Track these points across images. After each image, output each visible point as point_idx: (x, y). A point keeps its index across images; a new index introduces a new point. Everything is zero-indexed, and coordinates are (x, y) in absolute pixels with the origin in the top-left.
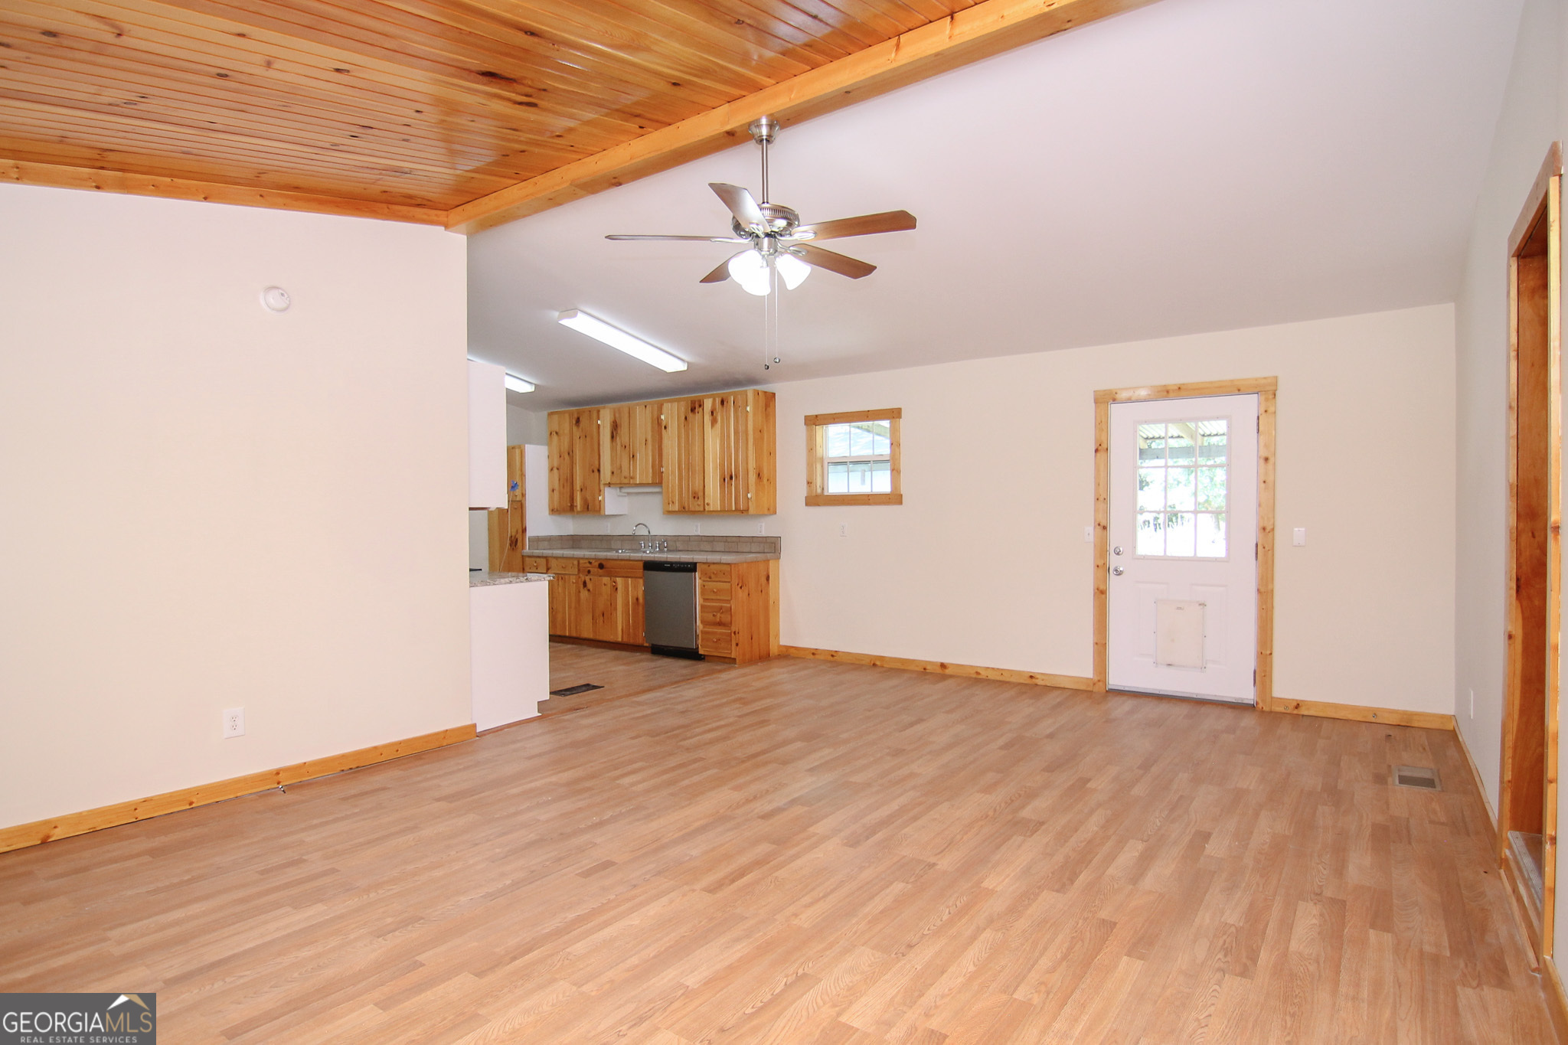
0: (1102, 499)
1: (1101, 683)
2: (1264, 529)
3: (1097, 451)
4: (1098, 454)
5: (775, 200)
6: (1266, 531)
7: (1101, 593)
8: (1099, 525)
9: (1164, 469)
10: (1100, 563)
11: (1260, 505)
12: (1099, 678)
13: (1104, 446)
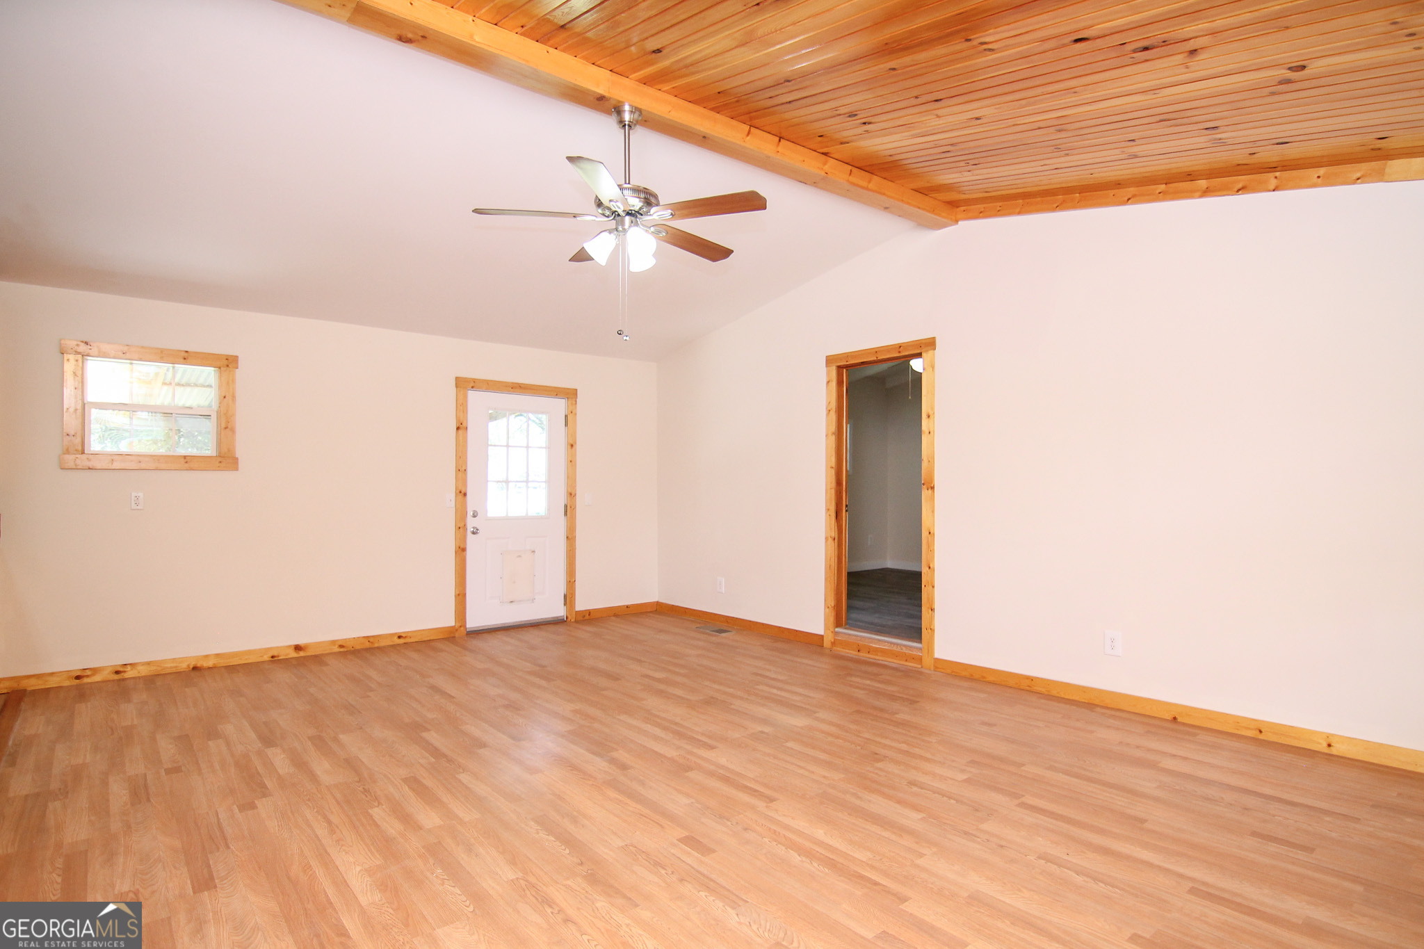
0: (461, 470)
1: (462, 628)
2: (571, 494)
3: (458, 428)
4: (460, 431)
5: (636, 181)
6: (571, 495)
7: (461, 550)
8: (460, 492)
9: (505, 448)
10: (461, 525)
11: (568, 477)
12: (460, 625)
13: (464, 425)
